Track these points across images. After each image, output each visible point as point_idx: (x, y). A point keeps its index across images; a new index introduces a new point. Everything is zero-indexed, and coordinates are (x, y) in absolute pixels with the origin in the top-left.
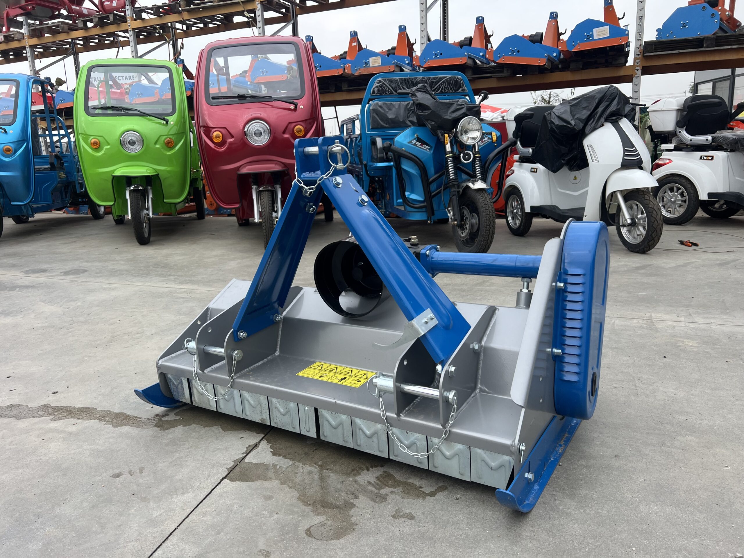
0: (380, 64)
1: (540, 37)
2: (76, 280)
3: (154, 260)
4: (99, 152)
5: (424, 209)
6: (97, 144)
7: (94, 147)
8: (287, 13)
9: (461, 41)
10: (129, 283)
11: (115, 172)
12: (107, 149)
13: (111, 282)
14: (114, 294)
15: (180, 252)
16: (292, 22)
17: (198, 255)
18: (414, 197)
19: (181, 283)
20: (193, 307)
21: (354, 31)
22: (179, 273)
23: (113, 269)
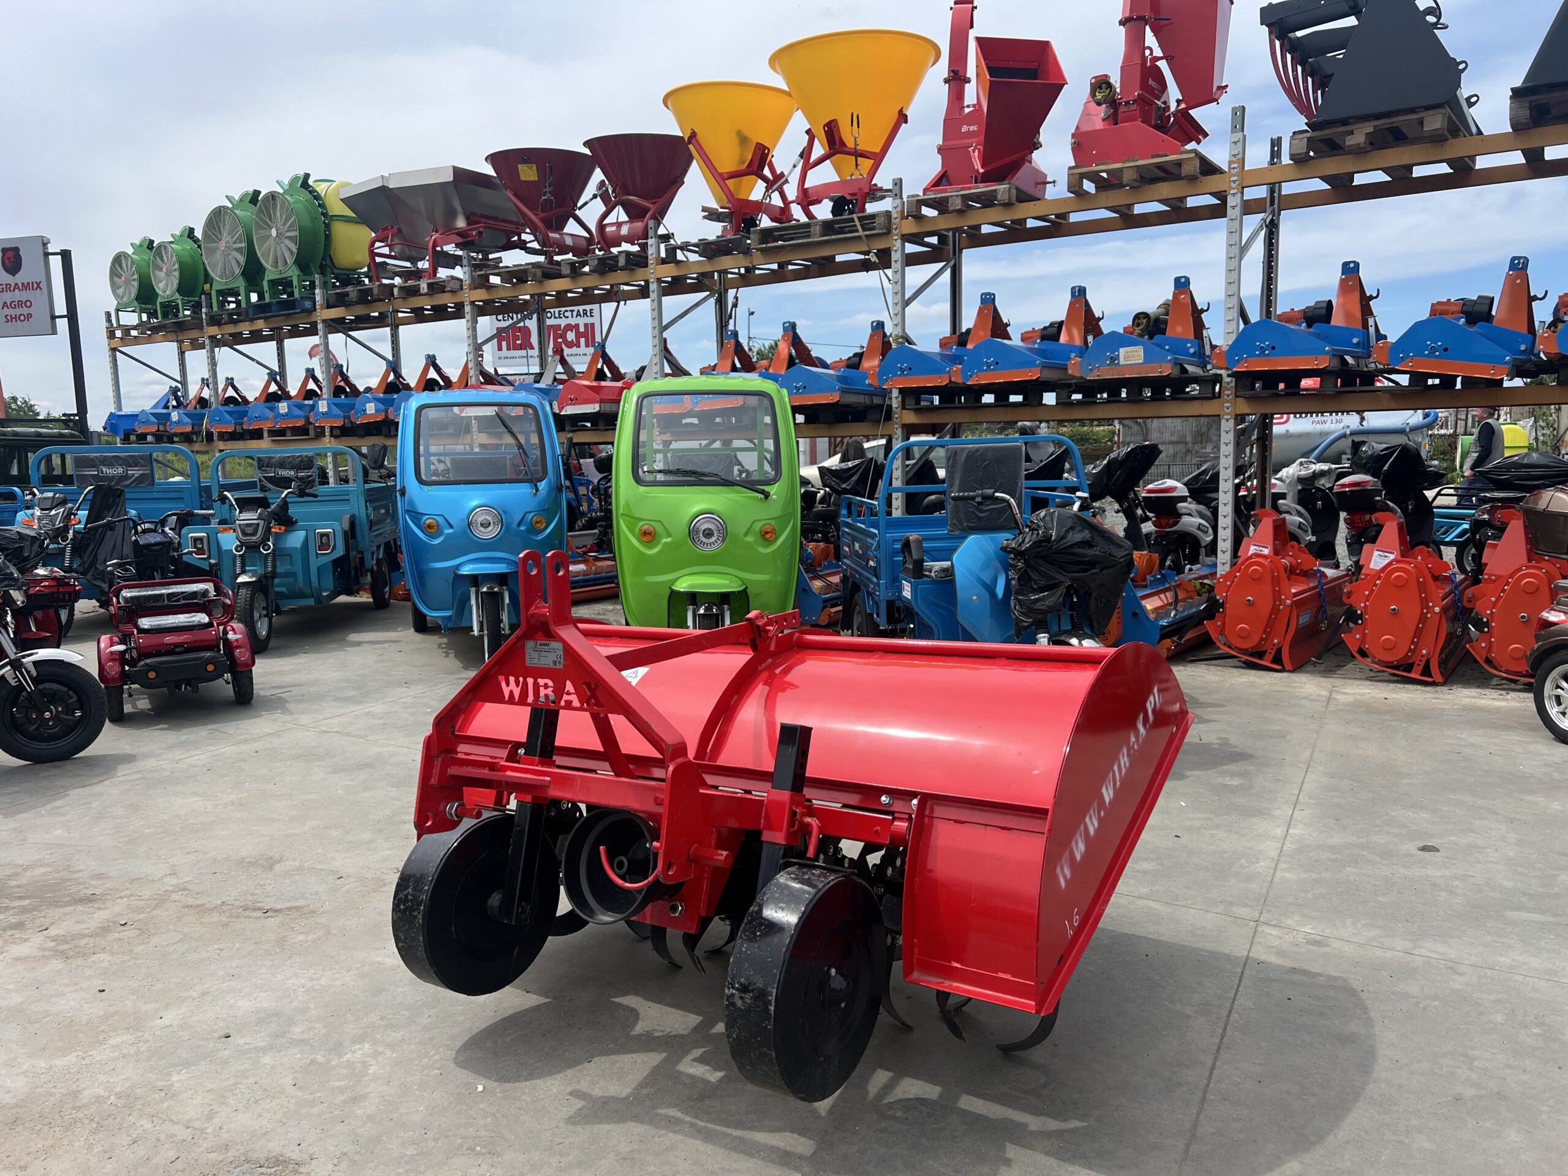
0: (1141, 361)
1: (1487, 307)
4: (651, 548)
6: (650, 534)
7: (645, 539)
8: (942, 246)
9: (1307, 308)
11: (677, 584)
12: (666, 543)
16: (952, 263)
21: (1080, 287)
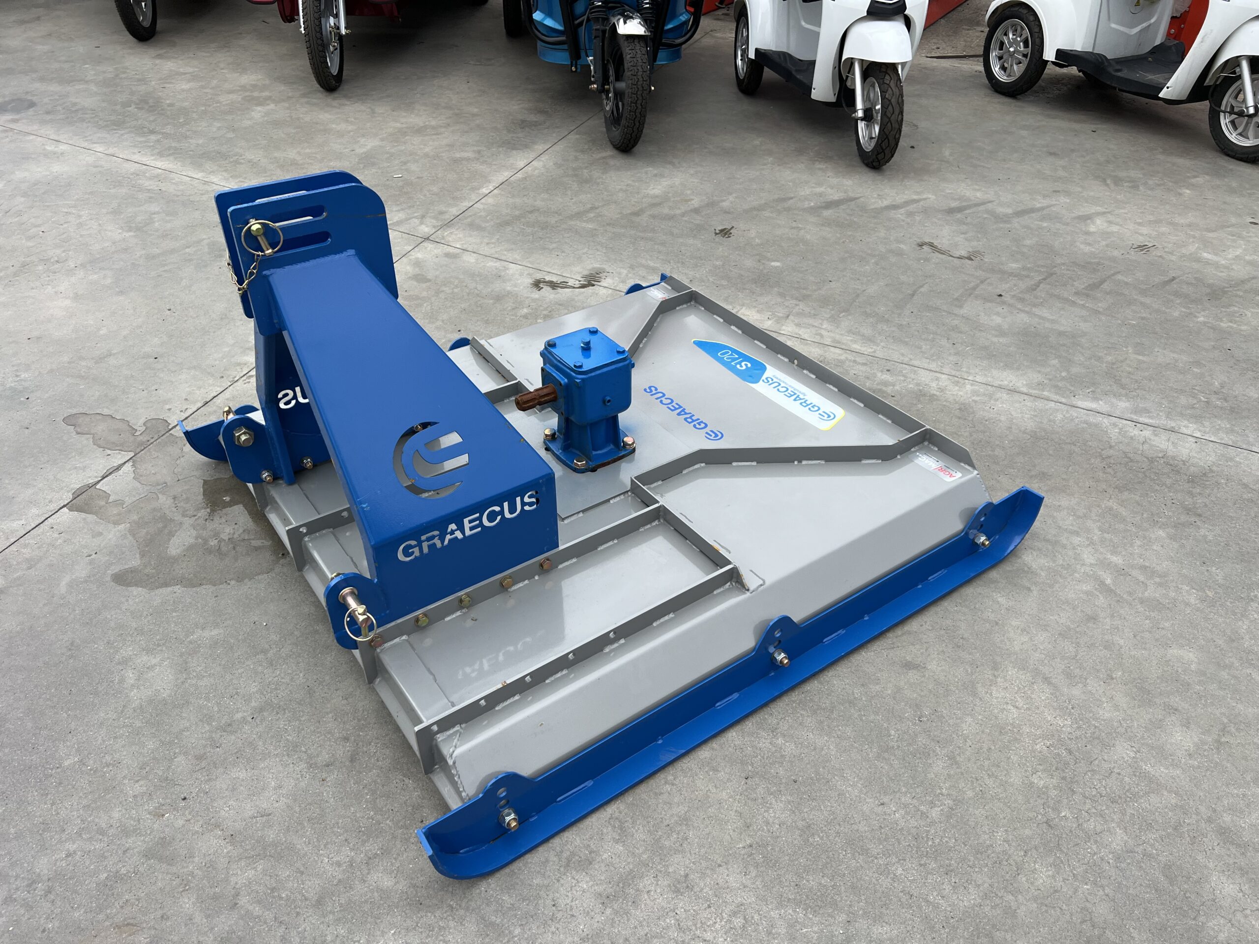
2: (12, 126)
3: (143, 87)
5: (565, 47)
10: (85, 145)
13: (60, 138)
14: (57, 168)
15: (191, 70)
17: (215, 82)
18: (549, 22)
19: (161, 155)
20: (154, 214)
22: (169, 129)
23: (75, 104)
